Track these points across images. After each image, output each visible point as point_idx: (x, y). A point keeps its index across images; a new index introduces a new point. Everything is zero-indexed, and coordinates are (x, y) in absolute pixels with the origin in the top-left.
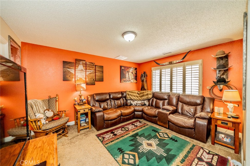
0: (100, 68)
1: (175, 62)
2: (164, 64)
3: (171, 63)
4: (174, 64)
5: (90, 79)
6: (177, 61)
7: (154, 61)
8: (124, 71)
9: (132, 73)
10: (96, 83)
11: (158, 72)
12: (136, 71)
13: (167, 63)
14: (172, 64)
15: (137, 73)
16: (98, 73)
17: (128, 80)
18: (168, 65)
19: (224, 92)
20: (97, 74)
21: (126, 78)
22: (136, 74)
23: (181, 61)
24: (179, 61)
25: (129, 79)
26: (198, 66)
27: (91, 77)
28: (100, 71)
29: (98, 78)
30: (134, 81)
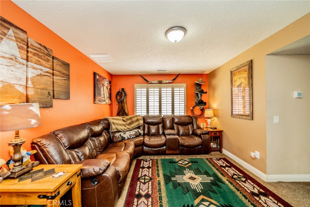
0: (64, 66)
1: (164, 82)
2: (153, 82)
3: (160, 82)
4: (163, 83)
5: (39, 91)
6: (167, 82)
7: (141, 76)
8: (99, 83)
9: (107, 88)
10: (55, 102)
11: (144, 90)
12: (111, 86)
13: (156, 82)
14: (162, 83)
15: (111, 88)
16: (59, 78)
17: (103, 99)
18: (157, 83)
19: (205, 111)
20: (58, 81)
21: (101, 96)
22: (110, 90)
23: (172, 81)
24: (169, 82)
25: (104, 97)
26: (183, 89)
27: (42, 86)
28: (63, 74)
29: (59, 89)
30: (108, 101)
